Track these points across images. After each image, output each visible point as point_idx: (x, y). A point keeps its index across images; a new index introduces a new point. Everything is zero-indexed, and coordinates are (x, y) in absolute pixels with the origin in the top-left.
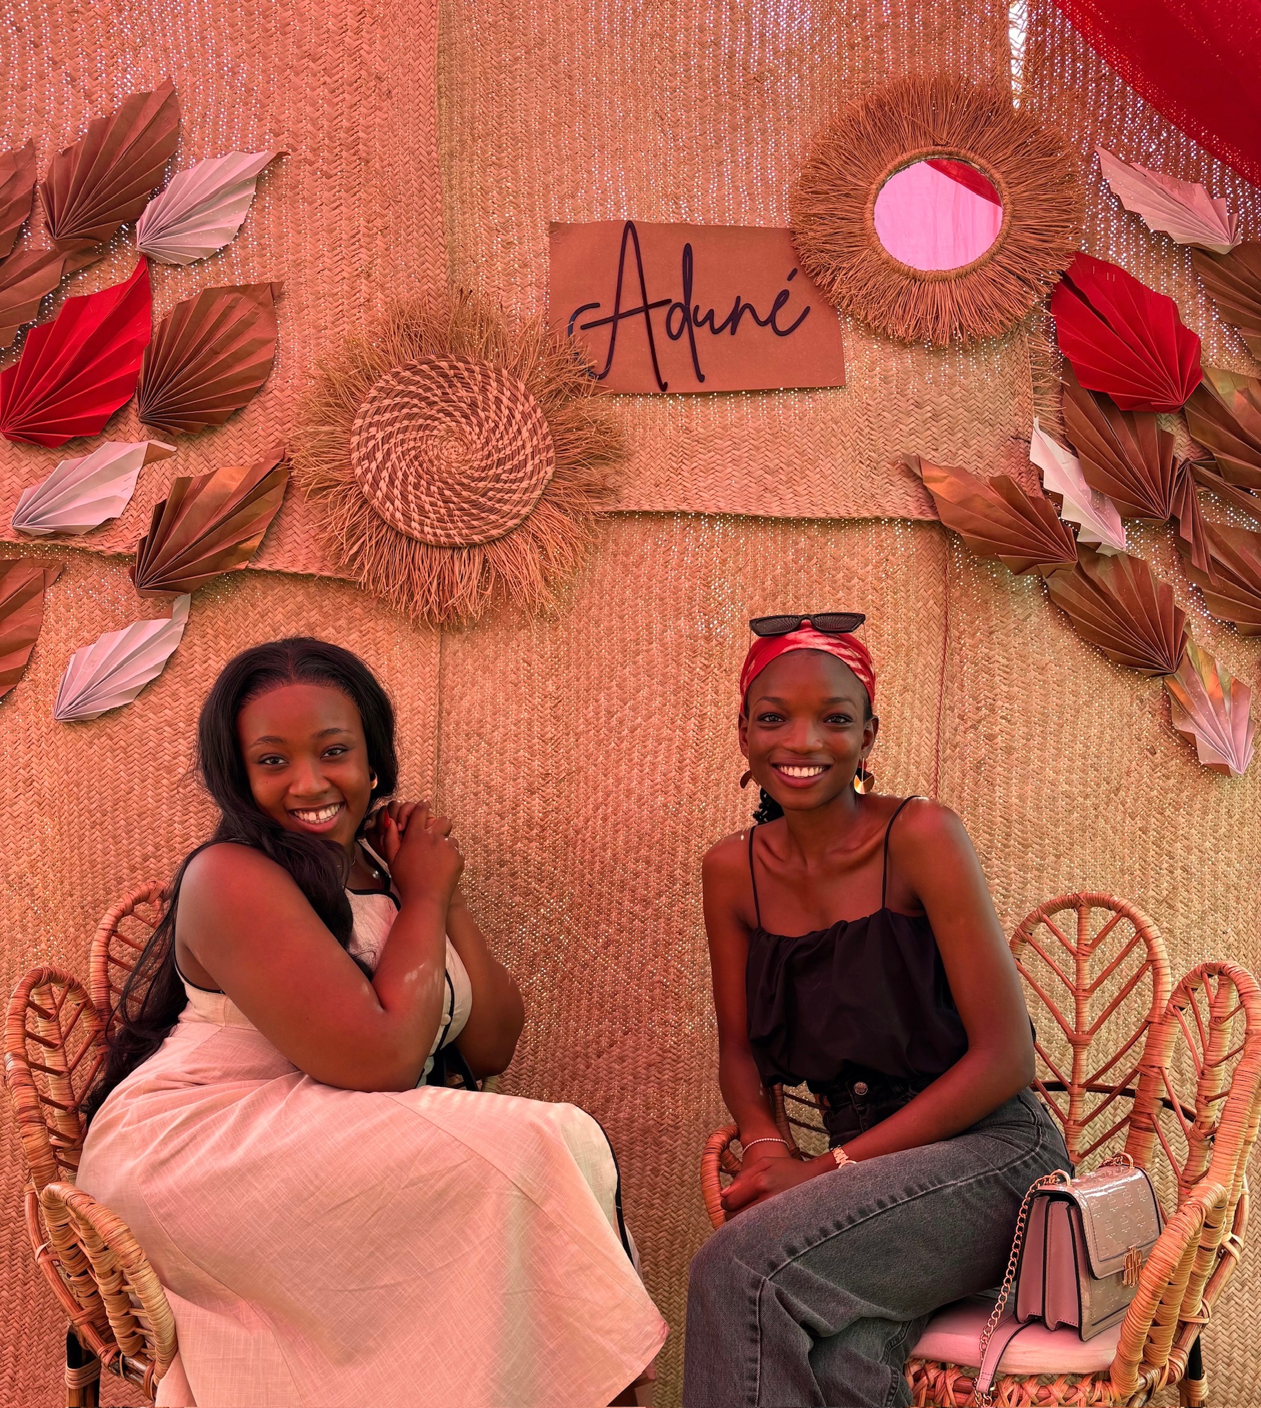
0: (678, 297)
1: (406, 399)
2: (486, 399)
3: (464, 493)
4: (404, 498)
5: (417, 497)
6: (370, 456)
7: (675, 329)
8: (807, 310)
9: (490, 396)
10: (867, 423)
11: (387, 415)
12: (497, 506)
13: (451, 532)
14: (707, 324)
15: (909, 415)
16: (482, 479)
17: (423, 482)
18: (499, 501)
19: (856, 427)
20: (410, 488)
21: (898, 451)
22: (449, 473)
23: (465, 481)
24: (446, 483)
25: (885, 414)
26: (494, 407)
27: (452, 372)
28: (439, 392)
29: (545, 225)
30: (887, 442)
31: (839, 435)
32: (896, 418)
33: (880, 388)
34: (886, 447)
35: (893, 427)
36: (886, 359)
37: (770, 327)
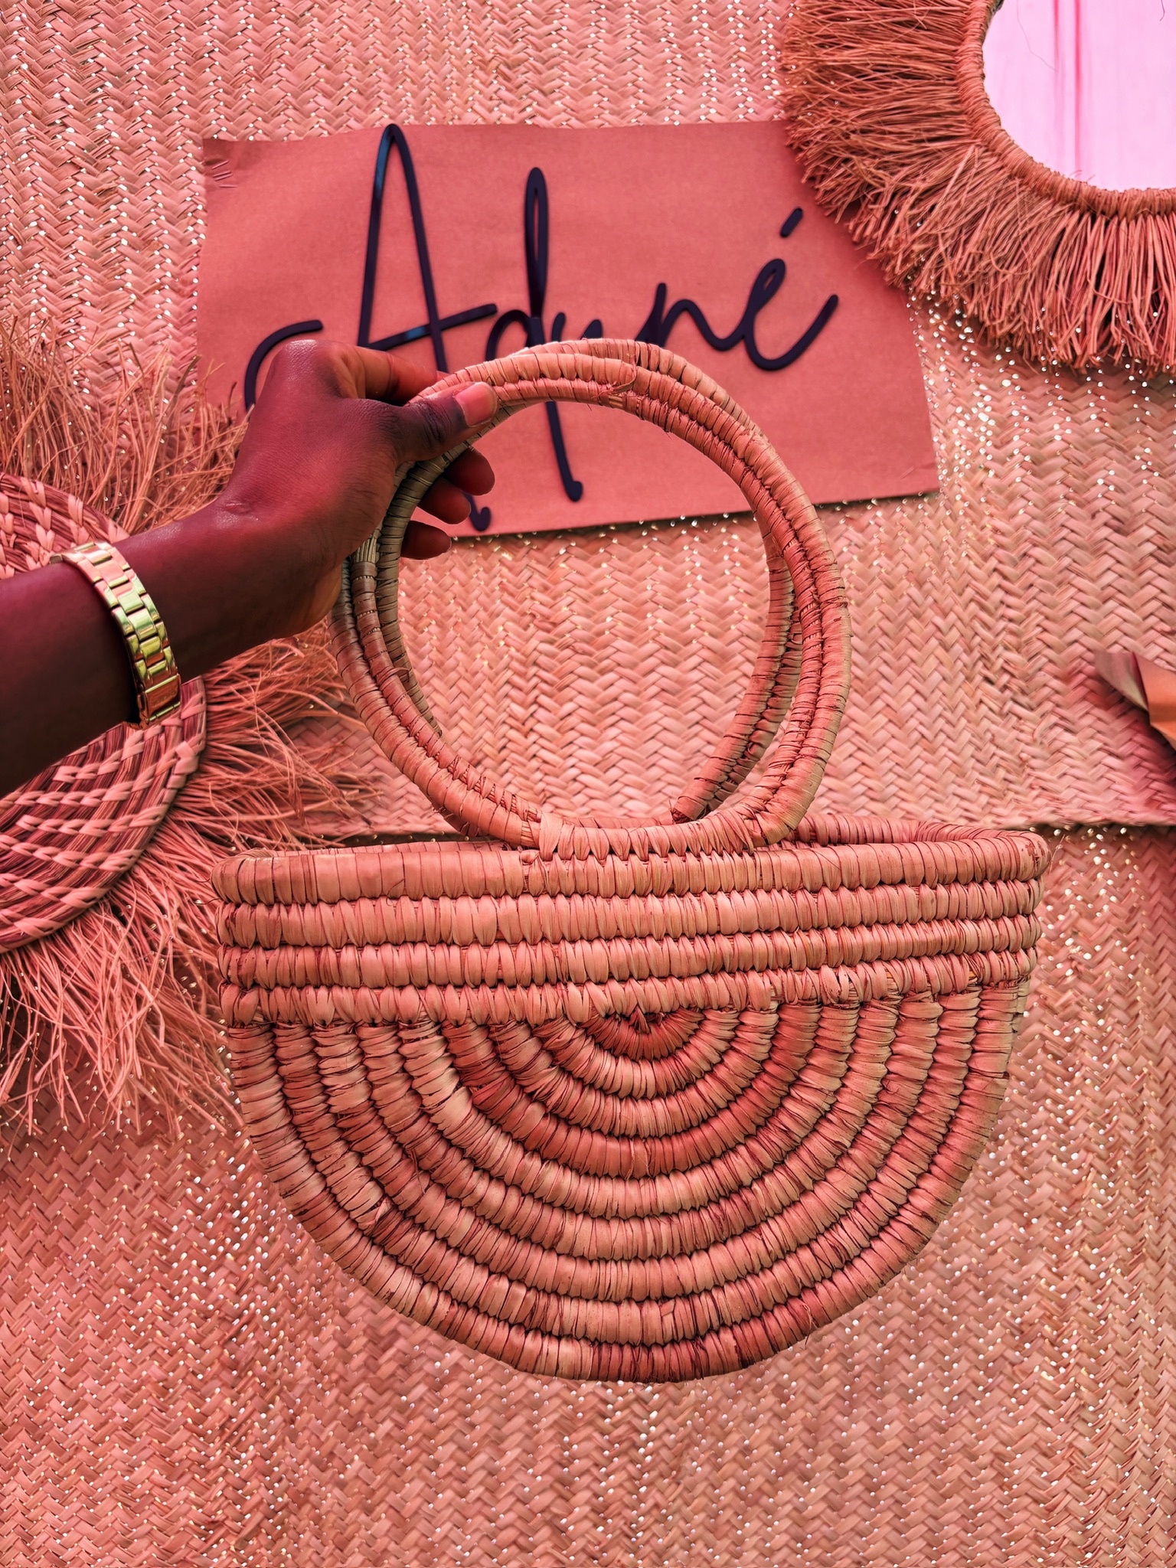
0: (514, 297)
8: (831, 306)
10: (996, 579)
12: (41, 853)
15: (1097, 550)
18: (47, 840)
19: (969, 592)
21: (1079, 642)
25: (1038, 552)
29: (194, 147)
30: (1047, 624)
31: (930, 613)
32: (1067, 561)
33: (1023, 487)
34: (1046, 636)
35: (1059, 584)
36: (1034, 415)
37: (739, 353)
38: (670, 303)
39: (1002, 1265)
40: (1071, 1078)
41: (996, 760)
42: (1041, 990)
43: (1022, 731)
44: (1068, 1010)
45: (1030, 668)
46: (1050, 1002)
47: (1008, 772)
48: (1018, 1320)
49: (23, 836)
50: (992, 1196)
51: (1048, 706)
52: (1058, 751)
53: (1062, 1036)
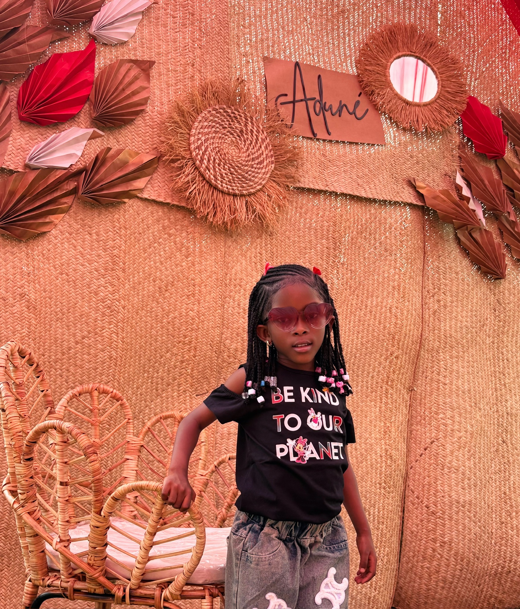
0: (318, 98)
1: (214, 124)
2: (247, 129)
3: (239, 171)
4: (214, 169)
5: (219, 169)
6: (199, 148)
7: (317, 111)
8: (368, 110)
9: (249, 129)
10: (394, 162)
11: (206, 130)
12: (252, 179)
13: (235, 188)
14: (330, 111)
15: (408, 160)
16: (246, 166)
17: (222, 163)
18: (253, 176)
19: (390, 163)
20: (217, 165)
22: (233, 161)
23: (239, 165)
24: (231, 165)
25: (400, 159)
26: (250, 134)
27: (232, 115)
28: (227, 123)
31: (385, 165)
32: (404, 161)
33: (398, 147)
34: (401, 173)
35: (403, 165)
36: (399, 136)
38: (342, 104)
41: (394, 191)
43: (398, 188)
45: (399, 177)
47: (396, 193)
49: (250, 175)
51: (401, 184)
52: (403, 192)
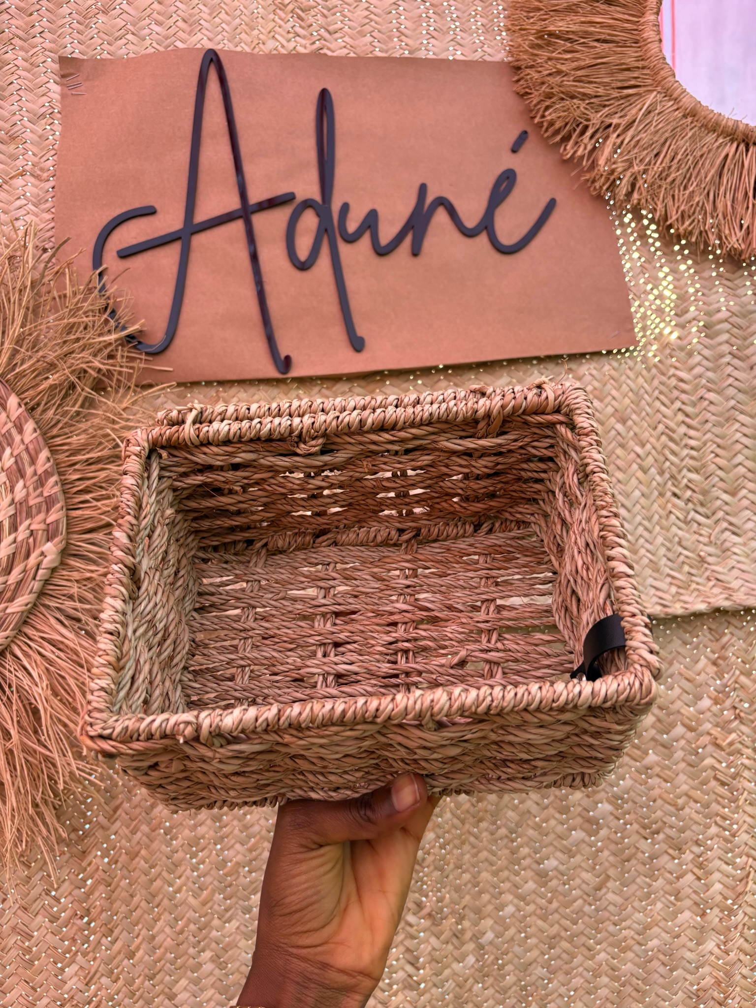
0: (309, 189)
7: (303, 250)
8: (551, 205)
14: (366, 241)
21: (742, 465)
29: (53, 65)
30: (719, 451)
31: (631, 443)
32: (732, 403)
33: (700, 347)
34: (718, 460)
35: (727, 420)
36: (706, 291)
37: (483, 239)
38: (430, 199)
39: (684, 946)
40: (735, 800)
41: (682, 558)
42: (713, 732)
43: (701, 535)
44: (733, 748)
45: (706, 485)
46: (719, 742)
47: (691, 567)
48: (695, 987)
50: (677, 894)
51: (720, 514)
52: (728, 550)
53: (729, 767)
